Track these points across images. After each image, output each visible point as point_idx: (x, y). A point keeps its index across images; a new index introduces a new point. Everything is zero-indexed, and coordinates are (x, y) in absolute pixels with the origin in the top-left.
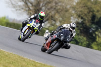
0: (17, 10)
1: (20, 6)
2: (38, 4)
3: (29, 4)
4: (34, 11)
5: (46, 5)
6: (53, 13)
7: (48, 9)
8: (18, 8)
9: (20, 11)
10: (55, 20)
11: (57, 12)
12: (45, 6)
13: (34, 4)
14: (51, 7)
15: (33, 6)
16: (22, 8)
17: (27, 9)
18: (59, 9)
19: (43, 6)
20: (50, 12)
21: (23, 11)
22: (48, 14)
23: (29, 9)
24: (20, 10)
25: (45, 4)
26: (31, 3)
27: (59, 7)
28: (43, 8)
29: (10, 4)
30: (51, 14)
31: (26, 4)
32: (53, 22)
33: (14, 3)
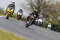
0: (26, 10)
1: (28, 8)
2: (39, 7)
5: (44, 8)
6: (48, 13)
7: (45, 11)
9: (28, 11)
10: (49, 18)
11: (50, 13)
13: (37, 7)
14: (47, 10)
17: (32, 10)
18: (52, 11)
19: (42, 9)
21: (30, 11)
22: (45, 14)
27: (51, 10)
28: (42, 10)
30: (46, 14)
31: (32, 7)
32: (48, 19)
33: (25, 6)
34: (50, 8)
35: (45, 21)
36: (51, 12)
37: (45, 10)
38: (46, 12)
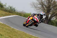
0: (37, 9)
1: (39, 7)
2: (49, 6)
4: (47, 10)
5: (54, 8)
9: (39, 10)
13: (47, 7)
15: (46, 7)
16: (40, 9)
17: (43, 9)
19: (52, 8)
21: (41, 10)
22: (55, 13)
24: (39, 9)
25: (54, 7)
26: (45, 6)
28: (52, 9)
29: (33, 6)
31: (43, 6)
33: (35, 5)
35: (55, 20)
37: (55, 9)
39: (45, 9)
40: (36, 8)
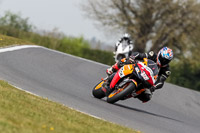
0: (105, 24)
1: (111, 17)
2: (148, 13)
3: (130, 14)
4: (139, 27)
5: (164, 17)
6: (177, 32)
7: (168, 25)
8: (108, 21)
9: (111, 27)
10: (180, 48)
11: (186, 31)
12: (161, 18)
13: (139, 14)
14: (174, 22)
16: (116, 21)
17: (126, 23)
18: (189, 25)
19: (157, 19)
20: (172, 31)
21: (117, 26)
22: (167, 35)
23: (130, 24)
24: (110, 24)
25: (163, 15)
26: (134, 12)
27: (189, 22)
28: (158, 22)
29: (92, 11)
30: (172, 35)
31: (125, 12)
32: (178, 51)
33: (99, 10)
34: (184, 14)
36: (189, 29)
37: (169, 21)
38: (173, 27)
39: (134, 21)
40: (100, 18)
